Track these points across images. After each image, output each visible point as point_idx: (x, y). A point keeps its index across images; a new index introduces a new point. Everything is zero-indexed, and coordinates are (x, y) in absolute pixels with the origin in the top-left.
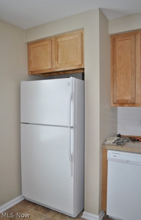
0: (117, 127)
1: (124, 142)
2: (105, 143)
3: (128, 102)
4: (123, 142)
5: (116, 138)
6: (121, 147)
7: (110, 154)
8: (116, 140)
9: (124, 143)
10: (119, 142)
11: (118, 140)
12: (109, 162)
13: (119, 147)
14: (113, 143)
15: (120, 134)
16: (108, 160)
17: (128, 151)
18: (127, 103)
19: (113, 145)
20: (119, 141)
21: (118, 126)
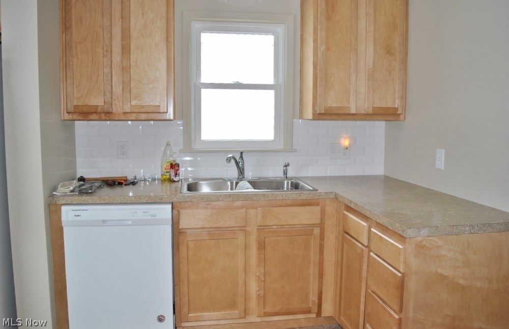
0: (75, 162)
1: (94, 187)
2: (54, 193)
3: (97, 109)
4: (91, 188)
5: (75, 183)
6: (88, 197)
7: (68, 213)
8: (77, 187)
9: (93, 190)
10: (84, 189)
11: (80, 186)
12: (65, 229)
13: (85, 198)
14: (72, 191)
15: (82, 177)
16: (63, 225)
17: (103, 202)
18: (96, 113)
19: (73, 195)
20: (83, 187)
21: (78, 159)
